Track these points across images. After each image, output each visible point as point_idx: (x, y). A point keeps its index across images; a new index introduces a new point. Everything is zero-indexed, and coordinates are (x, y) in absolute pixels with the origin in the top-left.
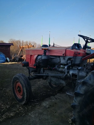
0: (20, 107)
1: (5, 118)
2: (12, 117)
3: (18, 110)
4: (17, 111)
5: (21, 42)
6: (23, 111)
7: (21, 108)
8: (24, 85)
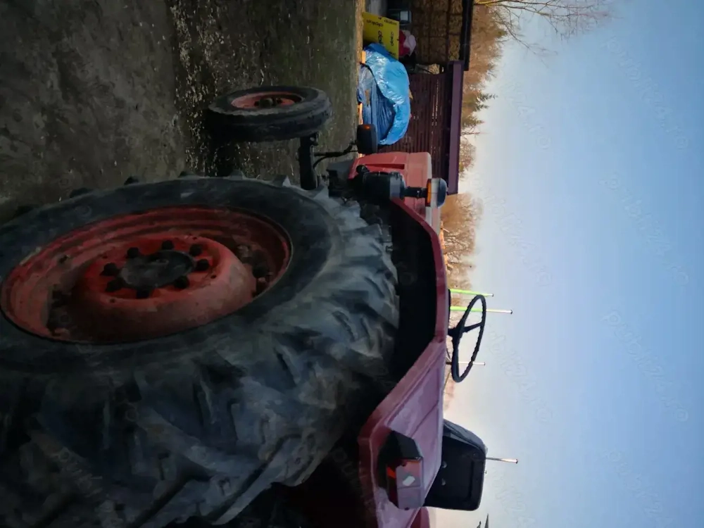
0: (201, 96)
1: (176, 25)
2: (178, 51)
3: (194, 83)
4: (190, 78)
5: (464, 259)
6: (187, 99)
7: (198, 96)
8: (287, 111)
